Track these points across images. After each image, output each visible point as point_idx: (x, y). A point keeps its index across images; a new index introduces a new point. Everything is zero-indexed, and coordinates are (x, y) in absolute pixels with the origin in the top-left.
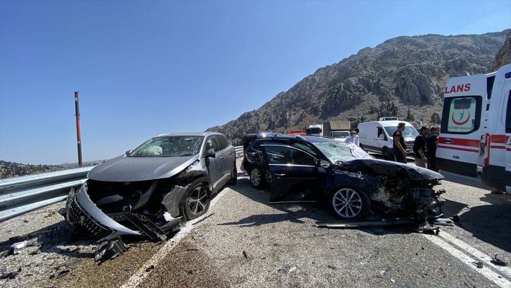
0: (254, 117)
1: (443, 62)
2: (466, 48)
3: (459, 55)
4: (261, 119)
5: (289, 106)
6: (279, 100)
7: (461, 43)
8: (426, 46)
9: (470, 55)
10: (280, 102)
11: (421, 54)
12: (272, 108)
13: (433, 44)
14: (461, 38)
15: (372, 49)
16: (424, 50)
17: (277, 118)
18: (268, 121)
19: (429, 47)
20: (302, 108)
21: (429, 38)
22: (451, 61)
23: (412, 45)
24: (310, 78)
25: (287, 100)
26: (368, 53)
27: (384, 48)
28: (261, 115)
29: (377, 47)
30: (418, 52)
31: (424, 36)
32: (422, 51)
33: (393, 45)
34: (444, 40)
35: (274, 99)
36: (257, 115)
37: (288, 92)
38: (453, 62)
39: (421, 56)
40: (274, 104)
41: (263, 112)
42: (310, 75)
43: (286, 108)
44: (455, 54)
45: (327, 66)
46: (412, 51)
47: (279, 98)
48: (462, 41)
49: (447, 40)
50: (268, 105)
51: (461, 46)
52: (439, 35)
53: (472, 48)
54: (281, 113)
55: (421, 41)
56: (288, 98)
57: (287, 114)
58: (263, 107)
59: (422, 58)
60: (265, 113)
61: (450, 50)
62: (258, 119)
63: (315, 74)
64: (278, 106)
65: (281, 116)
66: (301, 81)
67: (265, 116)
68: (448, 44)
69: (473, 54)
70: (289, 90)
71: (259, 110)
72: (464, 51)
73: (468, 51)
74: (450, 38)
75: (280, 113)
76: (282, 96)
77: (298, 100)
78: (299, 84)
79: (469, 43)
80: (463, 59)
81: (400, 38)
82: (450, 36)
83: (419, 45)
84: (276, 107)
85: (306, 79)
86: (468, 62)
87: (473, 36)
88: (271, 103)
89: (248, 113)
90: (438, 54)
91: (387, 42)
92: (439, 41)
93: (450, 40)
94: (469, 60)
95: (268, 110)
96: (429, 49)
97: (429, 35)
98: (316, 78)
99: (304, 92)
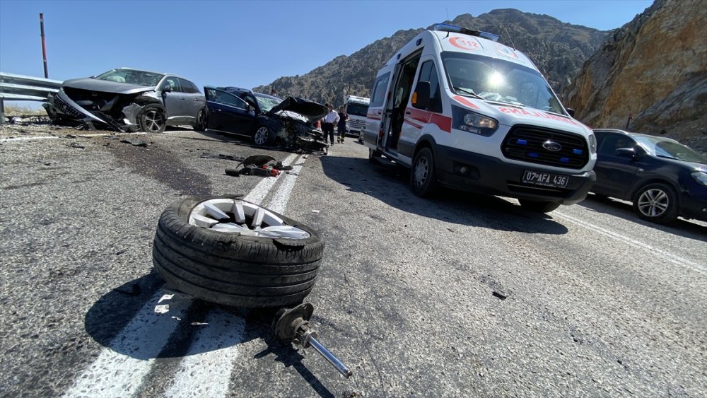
0: (296, 87)
1: (548, 58)
2: (579, 46)
3: (568, 53)
4: (306, 92)
5: (350, 79)
6: (336, 67)
7: (575, 38)
8: (536, 32)
9: (580, 56)
10: (338, 70)
11: (527, 41)
12: (324, 77)
13: (546, 30)
14: (579, 30)
15: (473, 18)
16: (533, 36)
17: (329, 95)
18: (316, 97)
19: (539, 33)
20: (366, 88)
21: (544, 20)
22: (556, 58)
23: (521, 25)
24: (385, 43)
25: (348, 69)
26: (466, 23)
27: (487, 21)
28: (306, 85)
29: (480, 17)
30: (525, 37)
31: (539, 16)
32: (529, 37)
33: (500, 19)
34: (558, 29)
35: (329, 64)
36: (300, 84)
37: (350, 58)
38: (558, 60)
39: (526, 43)
40: (329, 72)
41: (310, 81)
42: (385, 39)
43: (344, 82)
44: (564, 51)
45: (411, 30)
46: (518, 34)
47: (336, 63)
48: (579, 35)
49: (562, 29)
50: (319, 71)
51: (575, 41)
52: (555, 19)
53: (586, 47)
54: (336, 89)
55: (533, 22)
56: (350, 67)
57: (345, 91)
58: (311, 73)
59: (527, 47)
60: (313, 84)
61: (561, 44)
62: (302, 92)
63: (392, 38)
64: (333, 76)
65: (335, 93)
66: (372, 45)
67: (313, 88)
68: (562, 35)
69: (583, 56)
70: (353, 55)
71: (305, 78)
72: (575, 49)
73: (580, 50)
74: (567, 28)
75: (334, 88)
76: (341, 61)
77: (362, 73)
78: (368, 48)
79: (584, 38)
80: (571, 59)
81: (511, 11)
82: (568, 24)
83: (530, 29)
84: (330, 77)
85: (379, 43)
86: (574, 65)
87: (593, 31)
88: (325, 70)
89: (287, 78)
90: (547, 46)
91: (494, 12)
92: (553, 29)
93: (566, 30)
94: (576, 63)
95: (318, 80)
96: (539, 36)
97: (545, 16)
98: (392, 44)
99: (373, 62)
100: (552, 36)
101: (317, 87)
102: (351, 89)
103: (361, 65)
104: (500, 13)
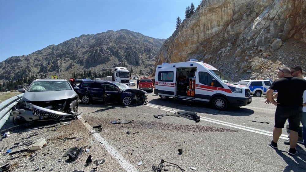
1: (143, 47)
3: (149, 46)
4: (32, 64)
5: (60, 56)
6: (50, 51)
8: (137, 38)
10: (51, 52)
12: (43, 56)
13: (140, 38)
14: (149, 38)
15: (114, 32)
17: (49, 64)
18: (39, 66)
19: (138, 39)
20: (71, 59)
21: (139, 34)
23: (132, 36)
24: (76, 39)
25: (58, 51)
26: (112, 34)
27: (119, 33)
28: (31, 60)
29: (116, 31)
30: (134, 40)
31: (136, 33)
32: (136, 40)
33: (124, 33)
34: (144, 37)
35: (45, 49)
36: (27, 60)
40: (45, 53)
41: (33, 58)
42: (76, 38)
43: (57, 57)
44: (147, 45)
45: (88, 35)
46: (132, 39)
48: (150, 40)
50: (39, 52)
51: (149, 42)
52: (142, 34)
53: (153, 43)
55: (135, 35)
56: (59, 50)
57: (59, 62)
58: (33, 53)
59: (136, 43)
60: (36, 59)
61: (146, 43)
62: (28, 64)
63: (80, 38)
64: (49, 55)
65: (53, 63)
66: (69, 40)
67: (36, 61)
68: (145, 39)
70: (59, 45)
71: (30, 56)
72: (150, 44)
73: (152, 45)
75: (51, 61)
76: (52, 48)
77: (67, 53)
78: (67, 41)
79: (152, 41)
80: (150, 48)
81: (127, 30)
82: (146, 36)
84: (47, 55)
85: (73, 40)
87: (153, 39)
91: (121, 30)
92: (142, 37)
95: (40, 57)
96: (139, 40)
97: (138, 33)
98: (80, 40)
99: (72, 48)
100: (142, 40)
101: (39, 61)
102: (62, 60)
103: (65, 49)
104: (124, 31)
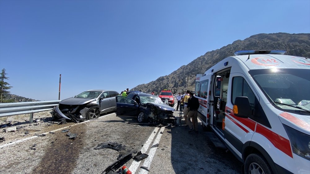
0: (166, 80)
1: (288, 50)
2: (304, 42)
3: (299, 46)
4: (170, 81)
5: (188, 74)
6: (182, 70)
7: (301, 39)
8: (277, 40)
9: (307, 46)
11: (274, 45)
12: (177, 75)
13: (282, 38)
14: (301, 35)
15: (242, 41)
16: (276, 42)
17: (179, 81)
18: (174, 82)
19: (279, 40)
21: (279, 35)
22: (293, 49)
23: (268, 39)
24: (202, 58)
25: (187, 70)
26: (239, 43)
27: (249, 41)
28: (170, 78)
29: (245, 40)
30: (272, 43)
31: (277, 34)
32: (274, 43)
33: (256, 39)
34: (289, 37)
35: (178, 69)
36: (168, 78)
37: (187, 66)
39: (273, 46)
40: (179, 72)
41: (171, 77)
42: (201, 56)
43: (185, 75)
44: (296, 46)
45: (213, 51)
46: (268, 43)
47: (182, 69)
48: (302, 37)
49: (291, 37)
50: (175, 72)
51: (301, 40)
52: (286, 33)
53: (308, 41)
55: (274, 36)
56: (188, 69)
57: (186, 78)
58: (172, 74)
59: (274, 47)
60: (172, 78)
61: (293, 43)
62: (168, 81)
63: (205, 55)
64: (181, 73)
65: (182, 80)
66: (196, 59)
67: (173, 79)
68: (292, 39)
70: (188, 64)
71: (169, 76)
72: (302, 44)
73: (305, 44)
74: (294, 36)
75: (181, 78)
76: (183, 68)
77: (193, 71)
78: (195, 61)
79: (306, 38)
80: (302, 49)
81: (260, 34)
82: (294, 34)
83: (273, 39)
84: (180, 74)
85: (199, 58)
86: (305, 51)
88: (177, 72)
89: (162, 77)
90: (285, 45)
91: (252, 37)
92: (286, 37)
93: (293, 36)
94: (306, 50)
95: (175, 76)
96: (280, 42)
97: (280, 33)
98: (205, 58)
99: (197, 66)
100: (287, 40)
102: (189, 77)
103: (192, 68)
